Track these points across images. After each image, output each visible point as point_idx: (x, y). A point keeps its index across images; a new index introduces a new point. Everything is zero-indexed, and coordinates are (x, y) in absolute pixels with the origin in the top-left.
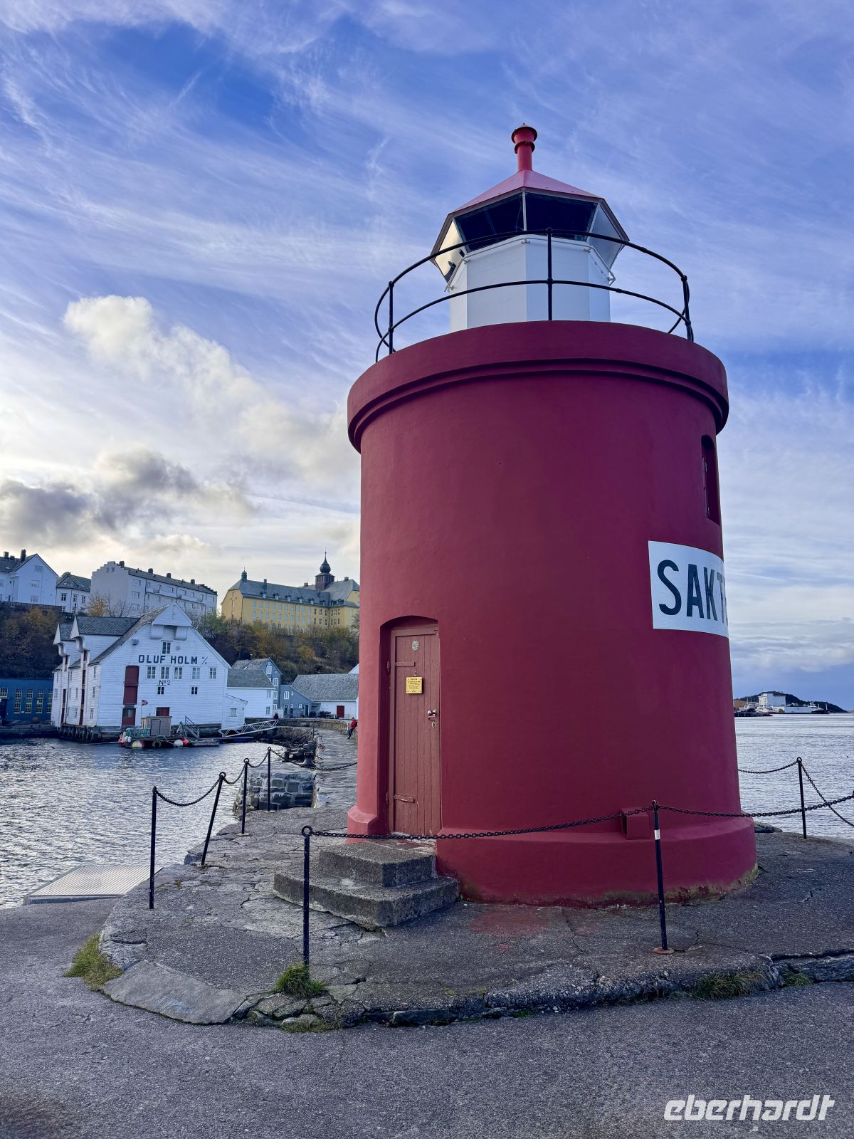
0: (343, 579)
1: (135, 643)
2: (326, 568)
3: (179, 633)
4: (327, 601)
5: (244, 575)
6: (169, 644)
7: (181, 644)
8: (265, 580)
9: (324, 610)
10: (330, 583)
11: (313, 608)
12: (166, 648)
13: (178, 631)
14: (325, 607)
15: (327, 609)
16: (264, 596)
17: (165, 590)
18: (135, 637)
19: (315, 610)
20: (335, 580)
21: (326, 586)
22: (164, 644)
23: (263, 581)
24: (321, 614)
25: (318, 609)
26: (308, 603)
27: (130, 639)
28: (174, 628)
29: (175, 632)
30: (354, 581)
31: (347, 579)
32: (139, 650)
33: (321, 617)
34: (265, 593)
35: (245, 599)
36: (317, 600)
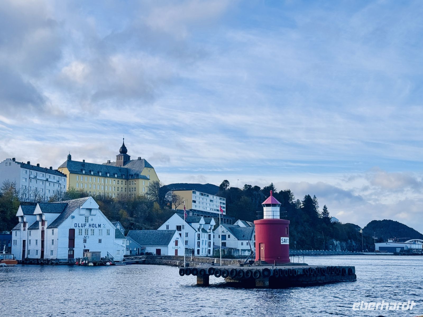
0: (137, 159)
1: (73, 217)
2: (124, 150)
3: (93, 212)
4: (126, 175)
5: (70, 157)
6: (88, 218)
7: (93, 217)
8: (84, 161)
9: (124, 181)
10: (127, 161)
11: (117, 180)
12: (87, 220)
13: (92, 211)
14: (125, 179)
15: (126, 181)
16: (84, 172)
17: (40, 175)
18: (73, 214)
19: (118, 181)
20: (131, 159)
21: (125, 163)
22: (86, 218)
23: (82, 161)
24: (122, 184)
25: (120, 180)
26: (112, 176)
27: (71, 215)
28: (90, 210)
29: (91, 211)
30: (145, 161)
31: (140, 159)
32: (75, 221)
33: (122, 186)
34: (84, 170)
35: (71, 174)
36: (120, 174)
